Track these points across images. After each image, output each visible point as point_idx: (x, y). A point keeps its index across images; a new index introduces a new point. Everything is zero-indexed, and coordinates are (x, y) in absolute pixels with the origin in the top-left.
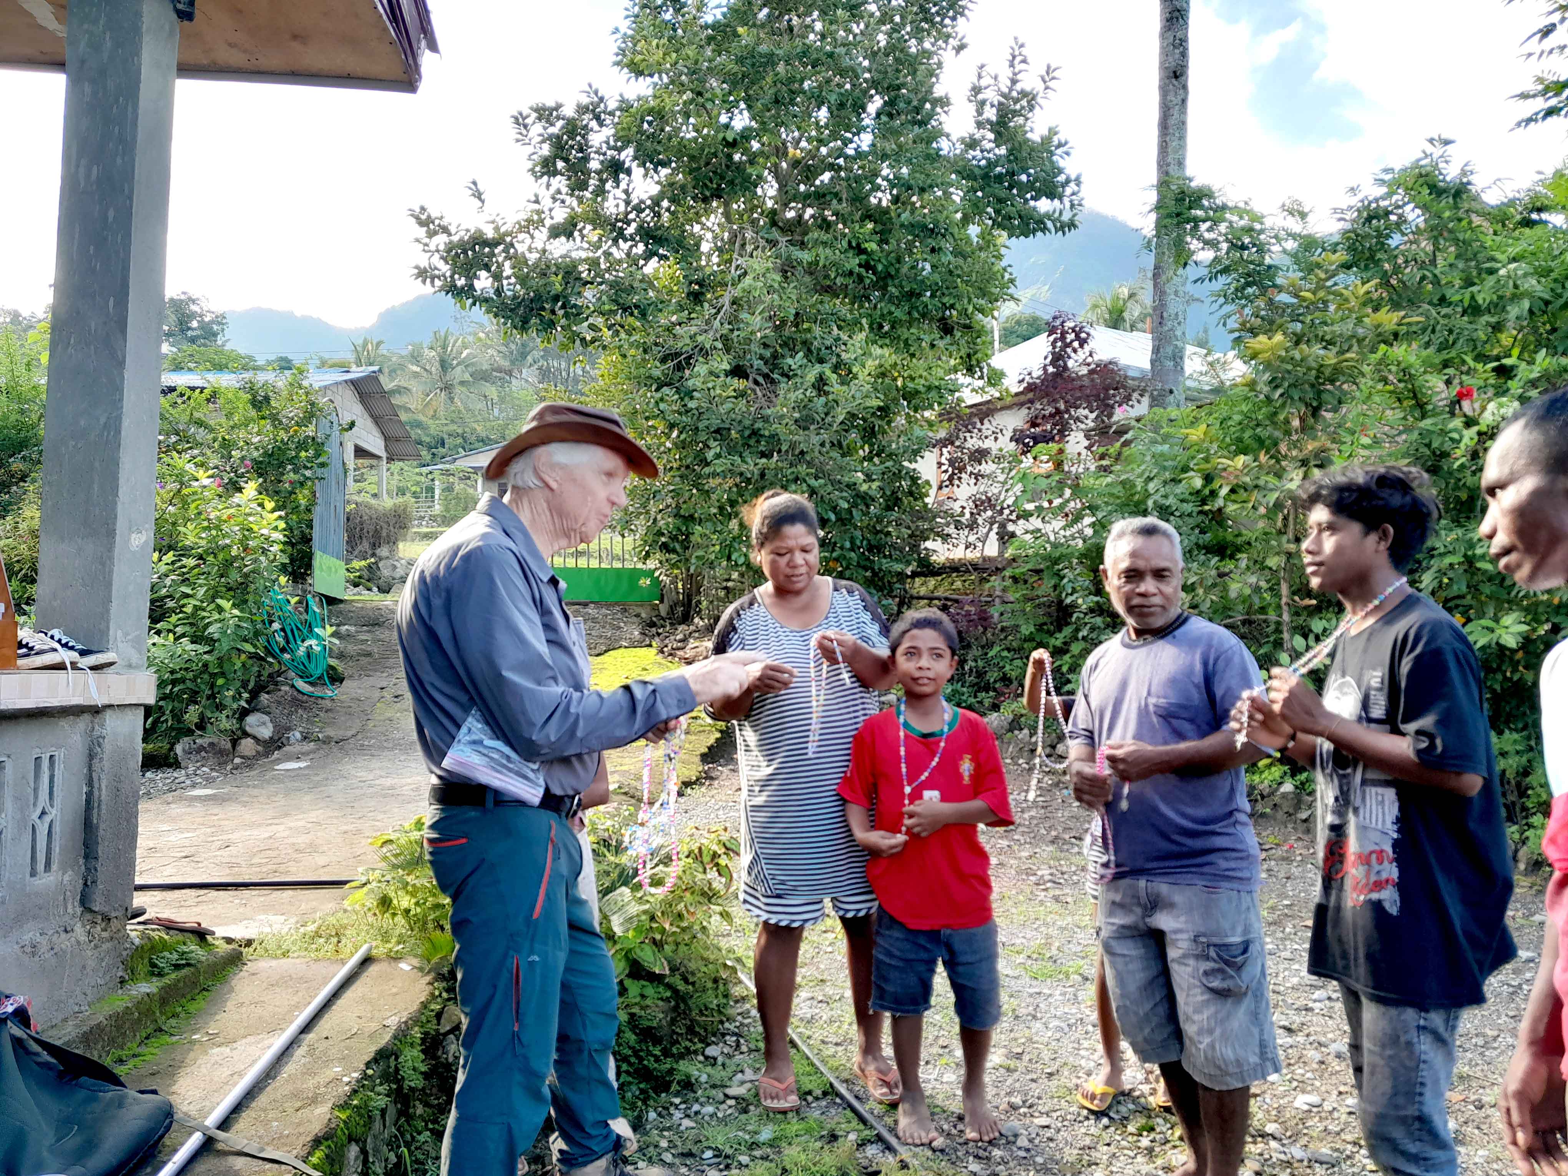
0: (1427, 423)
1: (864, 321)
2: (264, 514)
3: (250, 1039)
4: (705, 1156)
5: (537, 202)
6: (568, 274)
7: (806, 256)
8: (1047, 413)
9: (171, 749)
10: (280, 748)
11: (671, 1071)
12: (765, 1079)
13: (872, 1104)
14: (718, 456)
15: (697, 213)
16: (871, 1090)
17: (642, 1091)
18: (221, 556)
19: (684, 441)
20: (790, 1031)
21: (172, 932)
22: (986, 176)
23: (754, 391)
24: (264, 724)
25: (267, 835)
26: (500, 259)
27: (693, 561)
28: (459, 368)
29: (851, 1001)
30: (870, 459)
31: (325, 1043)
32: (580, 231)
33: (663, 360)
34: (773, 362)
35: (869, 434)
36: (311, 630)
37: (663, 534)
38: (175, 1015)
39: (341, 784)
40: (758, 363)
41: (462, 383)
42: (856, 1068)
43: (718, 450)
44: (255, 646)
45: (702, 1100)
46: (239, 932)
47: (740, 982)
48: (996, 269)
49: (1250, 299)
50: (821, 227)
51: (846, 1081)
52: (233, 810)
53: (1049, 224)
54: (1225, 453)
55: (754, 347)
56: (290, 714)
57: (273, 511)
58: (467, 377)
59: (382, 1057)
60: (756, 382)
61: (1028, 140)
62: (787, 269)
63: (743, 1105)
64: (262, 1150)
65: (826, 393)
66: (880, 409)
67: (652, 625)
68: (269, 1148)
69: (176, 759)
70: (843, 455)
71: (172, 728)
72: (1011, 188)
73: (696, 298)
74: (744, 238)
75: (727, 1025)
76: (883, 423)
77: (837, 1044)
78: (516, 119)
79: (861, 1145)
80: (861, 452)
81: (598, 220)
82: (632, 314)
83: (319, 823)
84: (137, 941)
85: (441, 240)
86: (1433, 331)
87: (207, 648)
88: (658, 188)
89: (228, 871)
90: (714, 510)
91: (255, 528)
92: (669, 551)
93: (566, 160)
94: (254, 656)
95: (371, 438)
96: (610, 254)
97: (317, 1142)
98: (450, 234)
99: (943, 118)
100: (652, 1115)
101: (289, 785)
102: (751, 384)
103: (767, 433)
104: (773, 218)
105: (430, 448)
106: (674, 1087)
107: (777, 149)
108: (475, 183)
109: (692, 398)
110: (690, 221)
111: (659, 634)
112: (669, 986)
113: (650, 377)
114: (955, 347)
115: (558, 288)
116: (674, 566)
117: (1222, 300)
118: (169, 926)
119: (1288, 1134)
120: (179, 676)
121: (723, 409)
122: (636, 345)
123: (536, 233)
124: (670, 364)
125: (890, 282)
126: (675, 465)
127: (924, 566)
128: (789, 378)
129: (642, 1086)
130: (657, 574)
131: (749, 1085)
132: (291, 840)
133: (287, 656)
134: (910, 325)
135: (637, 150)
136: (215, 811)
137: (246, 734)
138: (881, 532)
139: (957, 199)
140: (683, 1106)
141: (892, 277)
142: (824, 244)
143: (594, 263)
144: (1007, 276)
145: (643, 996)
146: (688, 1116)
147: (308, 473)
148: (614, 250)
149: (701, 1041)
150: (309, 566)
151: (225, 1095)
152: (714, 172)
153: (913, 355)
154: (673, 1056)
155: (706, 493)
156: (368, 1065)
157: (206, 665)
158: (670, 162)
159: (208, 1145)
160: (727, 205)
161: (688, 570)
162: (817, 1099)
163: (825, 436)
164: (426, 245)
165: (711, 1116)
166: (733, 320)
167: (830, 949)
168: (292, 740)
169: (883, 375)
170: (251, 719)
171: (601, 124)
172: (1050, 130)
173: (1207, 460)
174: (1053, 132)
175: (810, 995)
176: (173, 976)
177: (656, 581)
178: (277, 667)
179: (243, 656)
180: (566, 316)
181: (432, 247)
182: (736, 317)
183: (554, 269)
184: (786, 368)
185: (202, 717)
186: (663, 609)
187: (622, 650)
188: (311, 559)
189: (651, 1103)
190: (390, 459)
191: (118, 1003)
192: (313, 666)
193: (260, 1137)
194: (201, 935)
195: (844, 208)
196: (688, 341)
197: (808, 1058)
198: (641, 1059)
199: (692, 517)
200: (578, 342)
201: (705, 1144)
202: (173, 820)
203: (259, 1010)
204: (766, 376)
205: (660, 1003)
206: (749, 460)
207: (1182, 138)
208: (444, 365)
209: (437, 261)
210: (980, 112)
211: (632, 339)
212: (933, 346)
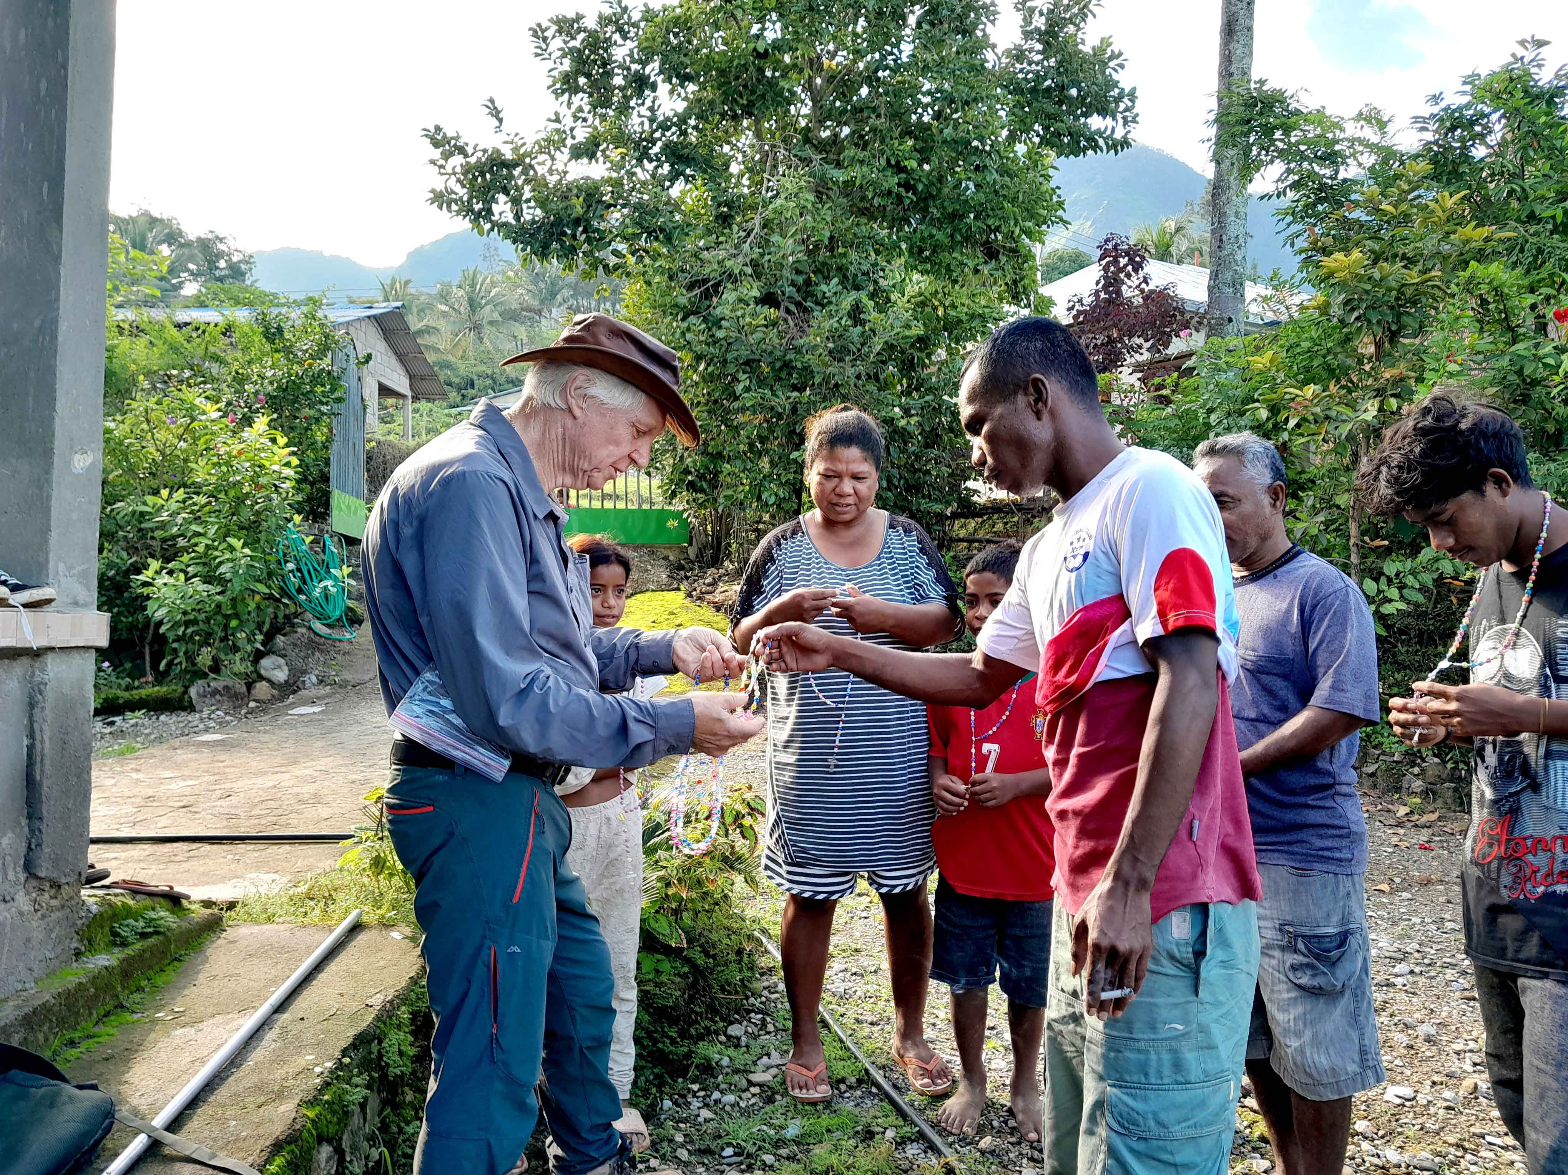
0: (1520, 347)
1: (904, 246)
2: (275, 448)
3: (219, 1018)
4: (724, 1154)
5: (558, 120)
6: (589, 195)
7: (841, 176)
8: (1099, 342)
9: (186, 692)
10: (295, 692)
11: (689, 1055)
12: (792, 1066)
13: (912, 1095)
14: (747, 389)
15: (726, 132)
16: (912, 1079)
17: (657, 1076)
18: (232, 493)
19: (711, 375)
20: (821, 1008)
21: (138, 897)
22: (1034, 91)
23: (786, 320)
24: (279, 667)
25: (271, 784)
26: (520, 182)
27: (721, 500)
28: (488, 308)
29: (888, 974)
30: (909, 394)
31: (300, 1026)
32: (603, 151)
33: (690, 287)
34: (806, 289)
35: (908, 366)
36: (328, 572)
37: (690, 473)
38: (141, 989)
39: (355, 729)
40: (790, 290)
41: (491, 323)
42: (893, 1051)
43: (747, 383)
44: (269, 587)
45: (723, 1086)
46: (221, 893)
47: (767, 951)
48: (1043, 189)
49: (1321, 218)
50: (856, 145)
51: (883, 1067)
52: (242, 758)
53: (1101, 142)
54: (1294, 382)
55: (786, 273)
56: (307, 657)
57: (287, 445)
58: (496, 316)
59: (361, 1042)
60: (788, 311)
61: (1081, 52)
62: (821, 191)
63: (769, 1095)
64: (214, 1156)
65: (863, 323)
66: (920, 339)
67: (681, 568)
68: (221, 1154)
69: (191, 702)
70: (879, 390)
71: (186, 671)
72: (1060, 103)
73: (725, 220)
74: (775, 159)
75: (751, 1000)
76: (923, 355)
77: (872, 1024)
78: (535, 31)
79: (901, 1143)
80: (899, 387)
81: (621, 139)
82: (657, 239)
83: (327, 772)
84: (94, 909)
85: (457, 161)
86: (1522, 250)
87: (219, 589)
88: (685, 104)
89: (225, 823)
90: (742, 447)
91: (267, 464)
92: (696, 491)
93: (588, 76)
94: (270, 597)
95: (395, 376)
96: (634, 174)
97: (277, 1147)
98: (466, 156)
99: (989, 28)
100: (667, 1104)
101: (301, 730)
102: (782, 313)
103: (799, 365)
104: (807, 135)
105: (459, 389)
106: (693, 1072)
107: (811, 60)
108: (492, 101)
109: (720, 327)
110: (720, 141)
111: (687, 578)
112: (687, 961)
113: (676, 305)
114: (1000, 273)
115: (579, 210)
116: (701, 506)
117: (1289, 218)
118: (136, 889)
119: (1381, 1133)
120: (191, 617)
121: (752, 339)
122: (660, 271)
123: (558, 155)
124: (697, 291)
125: (931, 203)
126: (702, 400)
127: (964, 507)
128: (823, 306)
129: (656, 1071)
130: (685, 516)
131: (774, 1071)
132: (296, 790)
133: (303, 597)
134: (952, 248)
135: (663, 63)
136: (222, 757)
137: (261, 678)
138: (920, 470)
139: (1002, 113)
140: (702, 1093)
141: (933, 197)
142: (862, 162)
143: (617, 183)
144: (1055, 199)
145: (657, 971)
146: (706, 1105)
147: (324, 409)
148: (638, 170)
149: (723, 1019)
150: (327, 505)
151: (183, 1086)
152: (745, 86)
153: (955, 282)
154: (691, 1036)
155: (735, 429)
156: (345, 1052)
157: (219, 606)
158: (699, 76)
159: (154, 1149)
160: (757, 122)
161: (716, 510)
162: (851, 1087)
163: (861, 368)
164: (442, 167)
165: (733, 1106)
166: (764, 243)
167: (864, 914)
168: (308, 684)
169: (923, 304)
170: (265, 662)
171: (625, 37)
172: (1102, 40)
173: (1273, 389)
174: (1106, 42)
175: (843, 967)
176: (138, 946)
177: (685, 523)
178: (292, 609)
179: (257, 598)
180: (589, 240)
181: (449, 169)
182: (767, 241)
183: (575, 191)
184: (820, 296)
185: (215, 660)
186: (692, 552)
187: (649, 594)
188: (328, 499)
189: (667, 1089)
190: (415, 399)
191: (70, 978)
192: (331, 607)
193: (215, 1140)
194: (174, 900)
195: (881, 123)
196: (716, 266)
197: (841, 1041)
198: (655, 1042)
199: (720, 455)
200: (601, 268)
201: (725, 1140)
202: (178, 766)
203: (232, 985)
204: (798, 305)
205: (677, 980)
206: (780, 393)
207: (1249, 45)
208: (473, 305)
209: (452, 183)
210: (1028, 21)
211: (657, 264)
212: (976, 271)
